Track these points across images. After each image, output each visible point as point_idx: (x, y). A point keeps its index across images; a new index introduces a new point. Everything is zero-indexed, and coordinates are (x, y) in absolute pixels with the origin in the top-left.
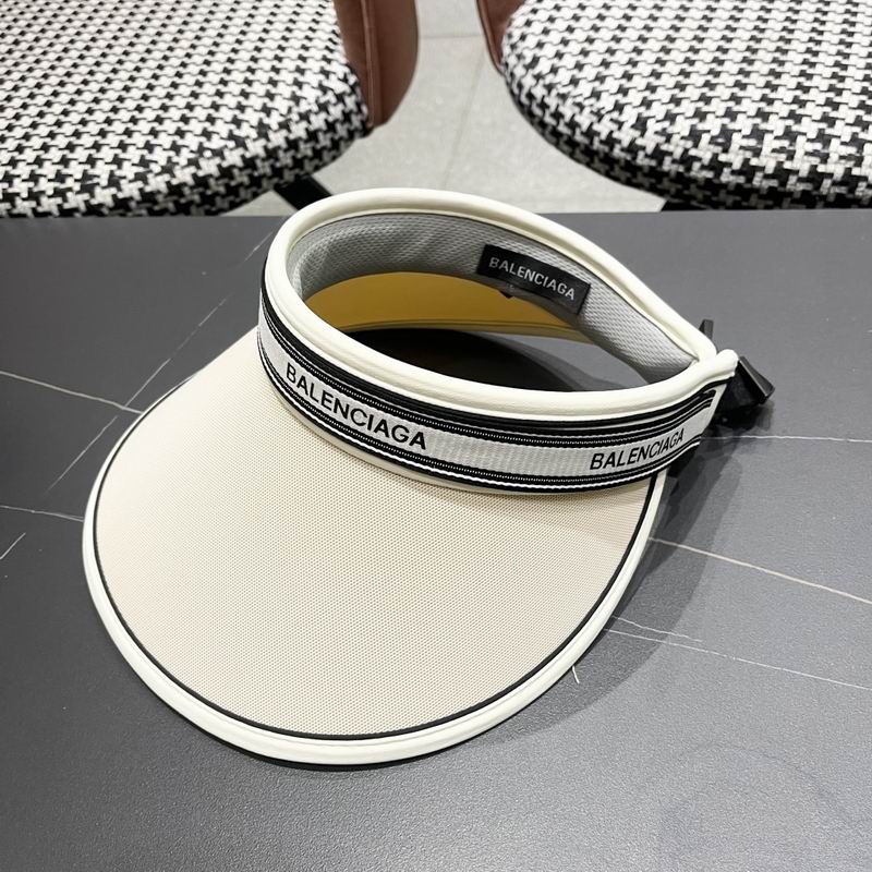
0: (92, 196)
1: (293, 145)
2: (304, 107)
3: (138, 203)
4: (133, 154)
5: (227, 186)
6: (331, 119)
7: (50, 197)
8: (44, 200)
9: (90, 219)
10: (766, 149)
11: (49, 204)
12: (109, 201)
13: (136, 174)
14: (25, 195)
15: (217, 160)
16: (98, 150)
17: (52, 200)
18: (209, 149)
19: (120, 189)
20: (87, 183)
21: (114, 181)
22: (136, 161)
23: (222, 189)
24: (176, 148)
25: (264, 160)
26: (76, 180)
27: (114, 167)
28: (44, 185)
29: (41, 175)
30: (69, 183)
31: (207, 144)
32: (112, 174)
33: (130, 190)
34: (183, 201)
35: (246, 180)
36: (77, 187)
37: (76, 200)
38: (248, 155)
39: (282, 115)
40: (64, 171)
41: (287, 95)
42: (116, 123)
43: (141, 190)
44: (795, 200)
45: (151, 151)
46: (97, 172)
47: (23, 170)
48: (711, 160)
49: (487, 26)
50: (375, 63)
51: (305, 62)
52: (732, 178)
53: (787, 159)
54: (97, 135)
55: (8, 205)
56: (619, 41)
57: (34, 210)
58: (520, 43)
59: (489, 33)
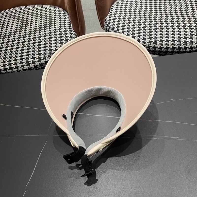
0: (30, 66)
3: (39, 66)
7: (20, 67)
8: (19, 68)
9: (30, 71)
10: (164, 44)
11: (20, 69)
12: (33, 66)
13: (38, 60)
14: (15, 67)
16: (28, 56)
18: (52, 53)
19: (35, 64)
20: (28, 63)
21: (34, 62)
22: (37, 57)
24: (45, 54)
26: (25, 63)
27: (33, 59)
28: (18, 65)
29: (18, 63)
30: (24, 64)
32: (33, 61)
33: (37, 64)
36: (26, 64)
37: (26, 67)
40: (22, 61)
41: (65, 40)
42: (30, 49)
43: (39, 63)
44: (170, 53)
45: (40, 55)
46: (30, 61)
47: (13, 62)
48: (154, 46)
49: (100, 20)
50: (81, 31)
51: (66, 32)
52: (158, 49)
53: (168, 46)
54: (27, 52)
55: (11, 70)
56: (130, 23)
57: (17, 70)
58: (109, 24)
59: (101, 22)
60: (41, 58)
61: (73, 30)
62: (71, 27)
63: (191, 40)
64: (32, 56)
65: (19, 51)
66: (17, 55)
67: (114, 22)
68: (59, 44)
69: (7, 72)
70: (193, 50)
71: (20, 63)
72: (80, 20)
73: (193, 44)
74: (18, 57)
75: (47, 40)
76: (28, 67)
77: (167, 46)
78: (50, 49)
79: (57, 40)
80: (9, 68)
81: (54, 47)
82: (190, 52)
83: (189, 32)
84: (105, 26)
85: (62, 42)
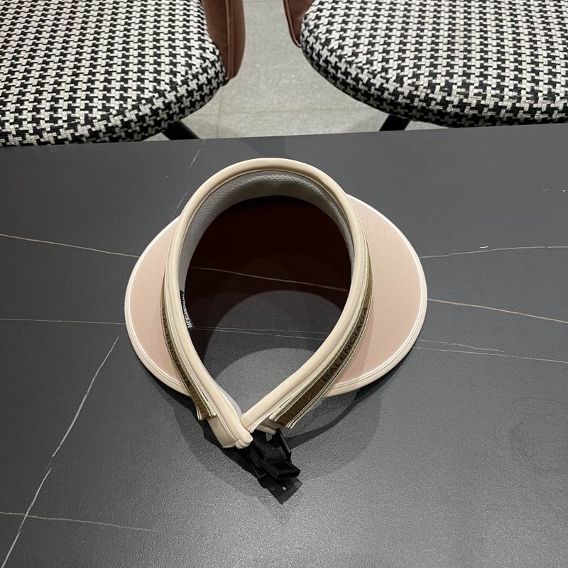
0: (76, 131)
1: (190, 93)
2: (194, 70)
3: (104, 133)
4: (98, 103)
5: (155, 120)
6: (209, 77)
7: (48, 132)
8: (45, 134)
9: (75, 145)
10: (471, 94)
11: (48, 137)
12: (86, 133)
13: (102, 116)
14: (32, 131)
15: (150, 105)
16: (74, 102)
17: (50, 134)
18: (143, 98)
19: (93, 126)
20: (72, 123)
21: (89, 121)
22: (100, 107)
23: (152, 123)
24: (123, 99)
25: (175, 104)
26: (64, 121)
27: (87, 112)
28: (43, 124)
29: (41, 119)
30: (60, 122)
31: (142, 96)
32: (86, 116)
33: (99, 126)
34: (130, 131)
35: (165, 116)
36: (66, 125)
37: (65, 134)
38: (167, 101)
39: (182, 76)
40: (55, 115)
41: (184, 63)
42: (80, 83)
43: (106, 125)
44: (486, 121)
45: (109, 101)
46: (77, 115)
47: (27, 115)
48: (441, 100)
49: (290, 18)
50: (232, 43)
51: (189, 42)
52: (453, 109)
53: (482, 99)
54: (70, 91)
55: (20, 138)
56: (376, 30)
57: (38, 141)
58: (315, 30)
59: (291, 22)
60: (111, 110)
61: (211, 38)
62: (203, 29)
63: (550, 89)
64: (83, 102)
65: (46, 85)
66: (41, 97)
67: (330, 23)
68: (167, 73)
69: (8, 143)
70: (554, 116)
71: (47, 119)
72: (232, 10)
73: (554, 100)
74: (43, 101)
75: (131, 61)
76: (72, 134)
77: (479, 102)
78: (138, 86)
79: (162, 64)
80: (16, 132)
81: (151, 84)
82: (544, 121)
83: (545, 65)
84: (303, 36)
85: (174, 69)
